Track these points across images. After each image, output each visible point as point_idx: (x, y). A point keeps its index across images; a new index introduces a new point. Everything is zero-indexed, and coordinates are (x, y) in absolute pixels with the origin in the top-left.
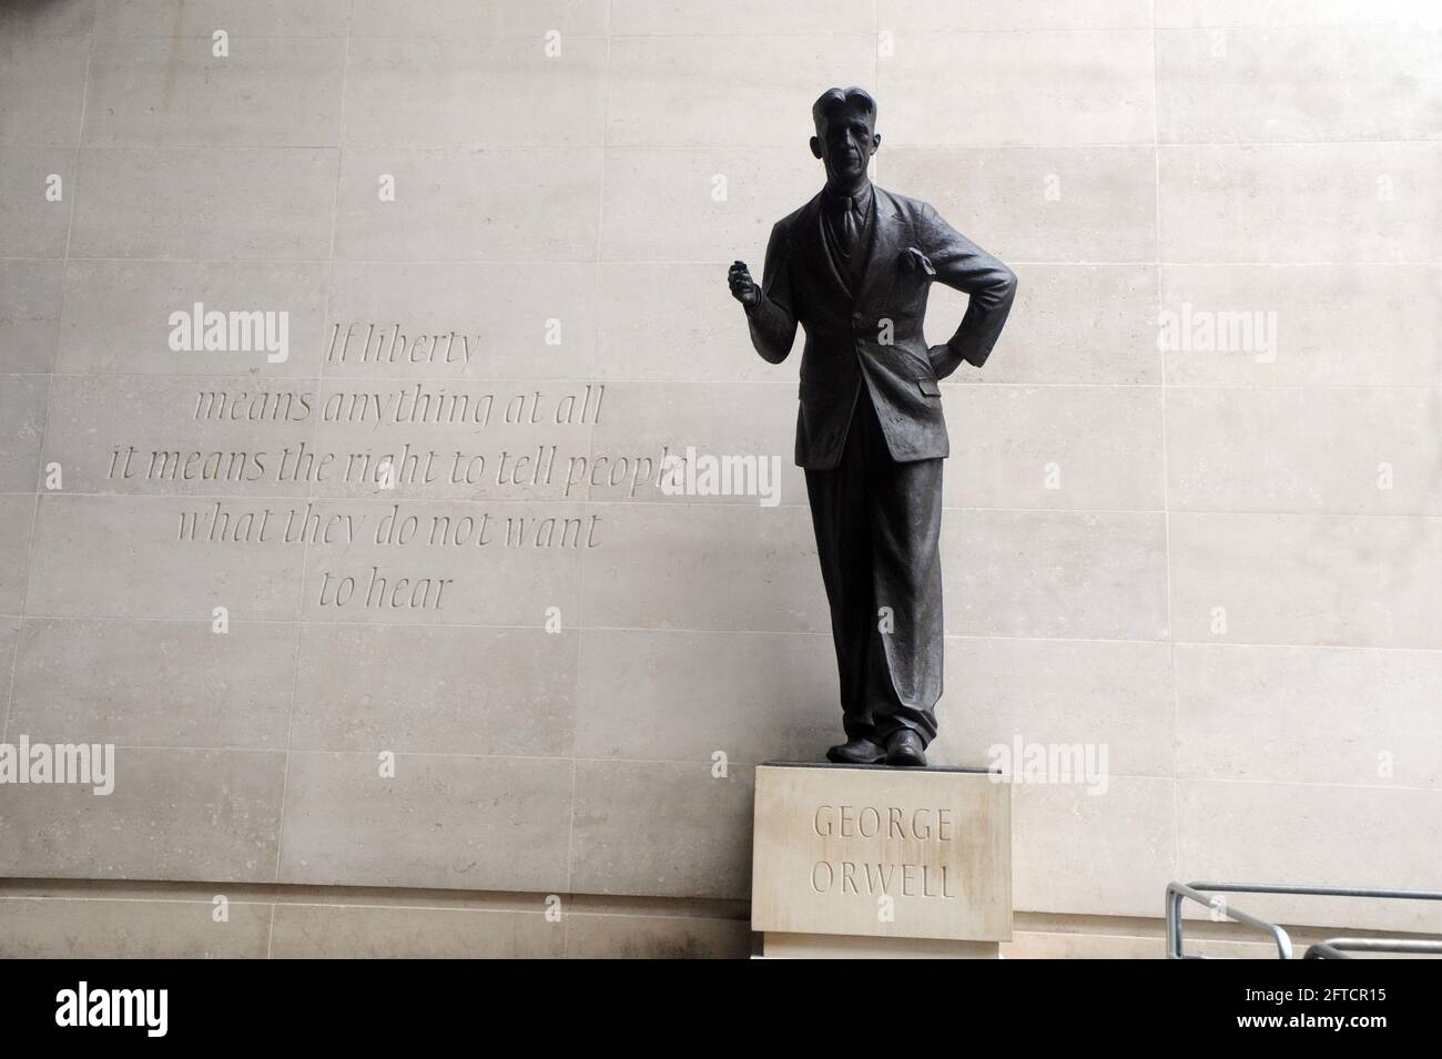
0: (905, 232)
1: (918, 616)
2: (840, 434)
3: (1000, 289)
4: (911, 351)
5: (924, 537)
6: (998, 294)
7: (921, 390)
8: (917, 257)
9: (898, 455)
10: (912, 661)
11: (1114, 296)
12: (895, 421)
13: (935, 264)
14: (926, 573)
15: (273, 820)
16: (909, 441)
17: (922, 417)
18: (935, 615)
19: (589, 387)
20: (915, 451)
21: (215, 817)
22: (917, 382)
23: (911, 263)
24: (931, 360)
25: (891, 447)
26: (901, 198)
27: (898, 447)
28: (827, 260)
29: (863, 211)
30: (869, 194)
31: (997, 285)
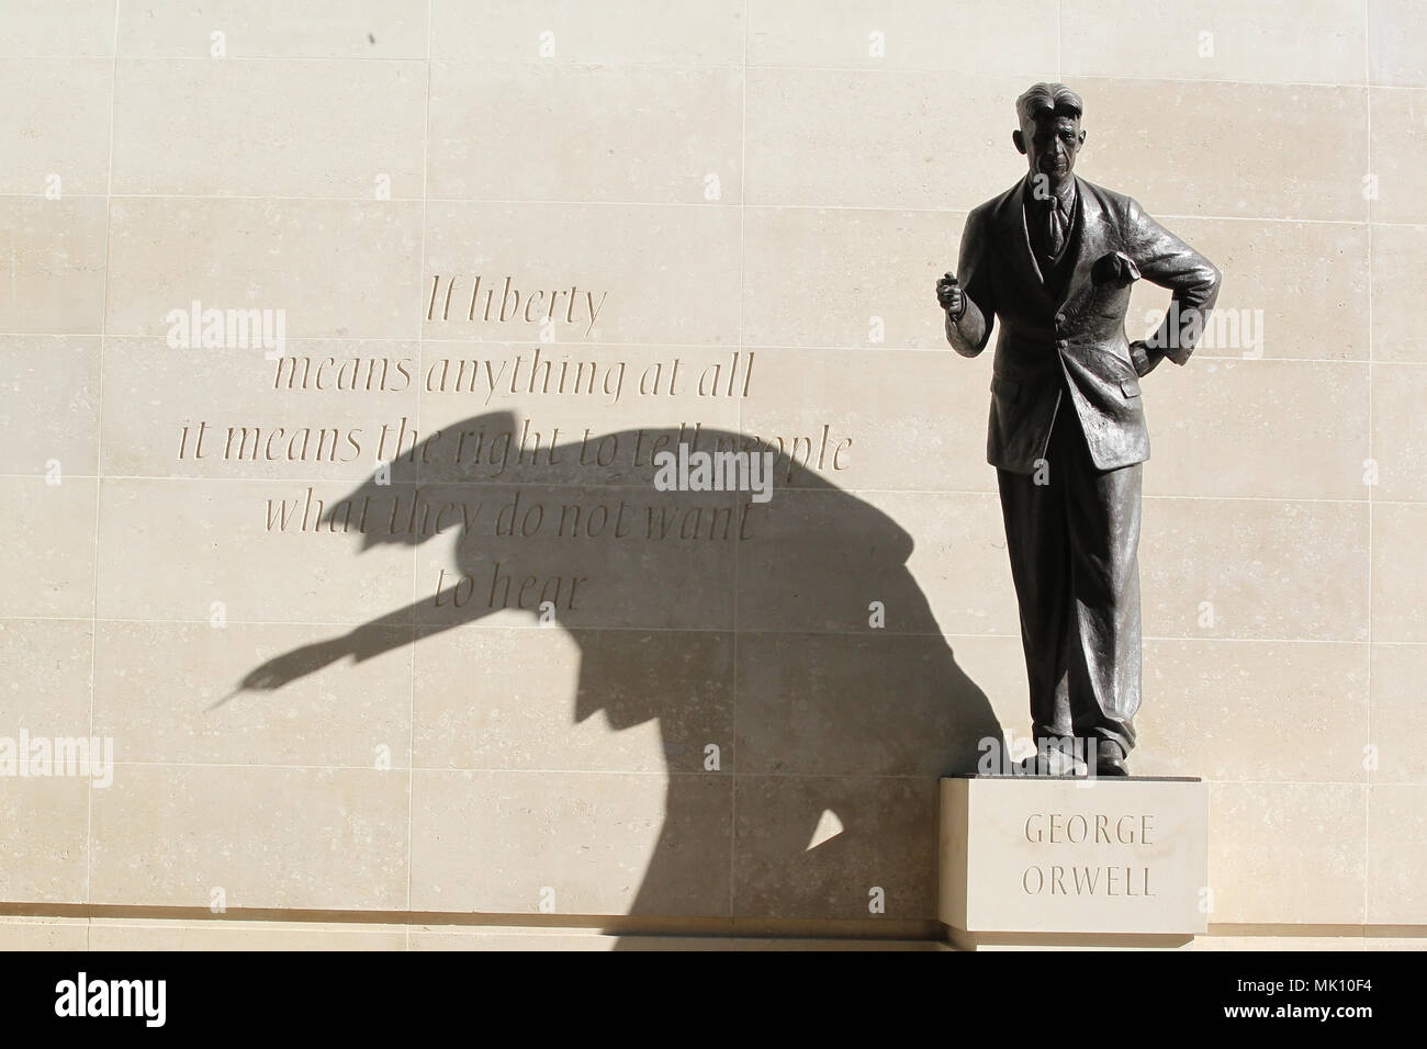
0: (1111, 232)
1: (1118, 625)
2: (1040, 439)
3: (1204, 290)
4: (1113, 352)
5: (1124, 545)
6: (1202, 294)
7: (1123, 392)
8: (1123, 261)
9: (1100, 463)
10: (1113, 672)
11: (1322, 259)
12: (1097, 426)
13: (1140, 266)
14: (1127, 582)
15: (399, 844)
16: (1112, 446)
17: (1125, 421)
18: (1134, 624)
19: (736, 354)
20: (1117, 458)
21: (334, 840)
22: (1119, 384)
23: (1116, 267)
24: (1132, 358)
25: (1094, 454)
26: (1105, 192)
27: (1100, 454)
28: (1031, 259)
29: (1068, 210)
30: (1073, 191)
31: (1202, 285)
